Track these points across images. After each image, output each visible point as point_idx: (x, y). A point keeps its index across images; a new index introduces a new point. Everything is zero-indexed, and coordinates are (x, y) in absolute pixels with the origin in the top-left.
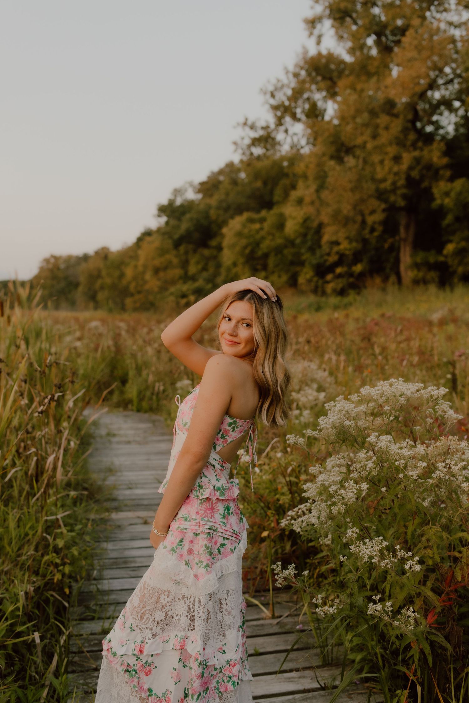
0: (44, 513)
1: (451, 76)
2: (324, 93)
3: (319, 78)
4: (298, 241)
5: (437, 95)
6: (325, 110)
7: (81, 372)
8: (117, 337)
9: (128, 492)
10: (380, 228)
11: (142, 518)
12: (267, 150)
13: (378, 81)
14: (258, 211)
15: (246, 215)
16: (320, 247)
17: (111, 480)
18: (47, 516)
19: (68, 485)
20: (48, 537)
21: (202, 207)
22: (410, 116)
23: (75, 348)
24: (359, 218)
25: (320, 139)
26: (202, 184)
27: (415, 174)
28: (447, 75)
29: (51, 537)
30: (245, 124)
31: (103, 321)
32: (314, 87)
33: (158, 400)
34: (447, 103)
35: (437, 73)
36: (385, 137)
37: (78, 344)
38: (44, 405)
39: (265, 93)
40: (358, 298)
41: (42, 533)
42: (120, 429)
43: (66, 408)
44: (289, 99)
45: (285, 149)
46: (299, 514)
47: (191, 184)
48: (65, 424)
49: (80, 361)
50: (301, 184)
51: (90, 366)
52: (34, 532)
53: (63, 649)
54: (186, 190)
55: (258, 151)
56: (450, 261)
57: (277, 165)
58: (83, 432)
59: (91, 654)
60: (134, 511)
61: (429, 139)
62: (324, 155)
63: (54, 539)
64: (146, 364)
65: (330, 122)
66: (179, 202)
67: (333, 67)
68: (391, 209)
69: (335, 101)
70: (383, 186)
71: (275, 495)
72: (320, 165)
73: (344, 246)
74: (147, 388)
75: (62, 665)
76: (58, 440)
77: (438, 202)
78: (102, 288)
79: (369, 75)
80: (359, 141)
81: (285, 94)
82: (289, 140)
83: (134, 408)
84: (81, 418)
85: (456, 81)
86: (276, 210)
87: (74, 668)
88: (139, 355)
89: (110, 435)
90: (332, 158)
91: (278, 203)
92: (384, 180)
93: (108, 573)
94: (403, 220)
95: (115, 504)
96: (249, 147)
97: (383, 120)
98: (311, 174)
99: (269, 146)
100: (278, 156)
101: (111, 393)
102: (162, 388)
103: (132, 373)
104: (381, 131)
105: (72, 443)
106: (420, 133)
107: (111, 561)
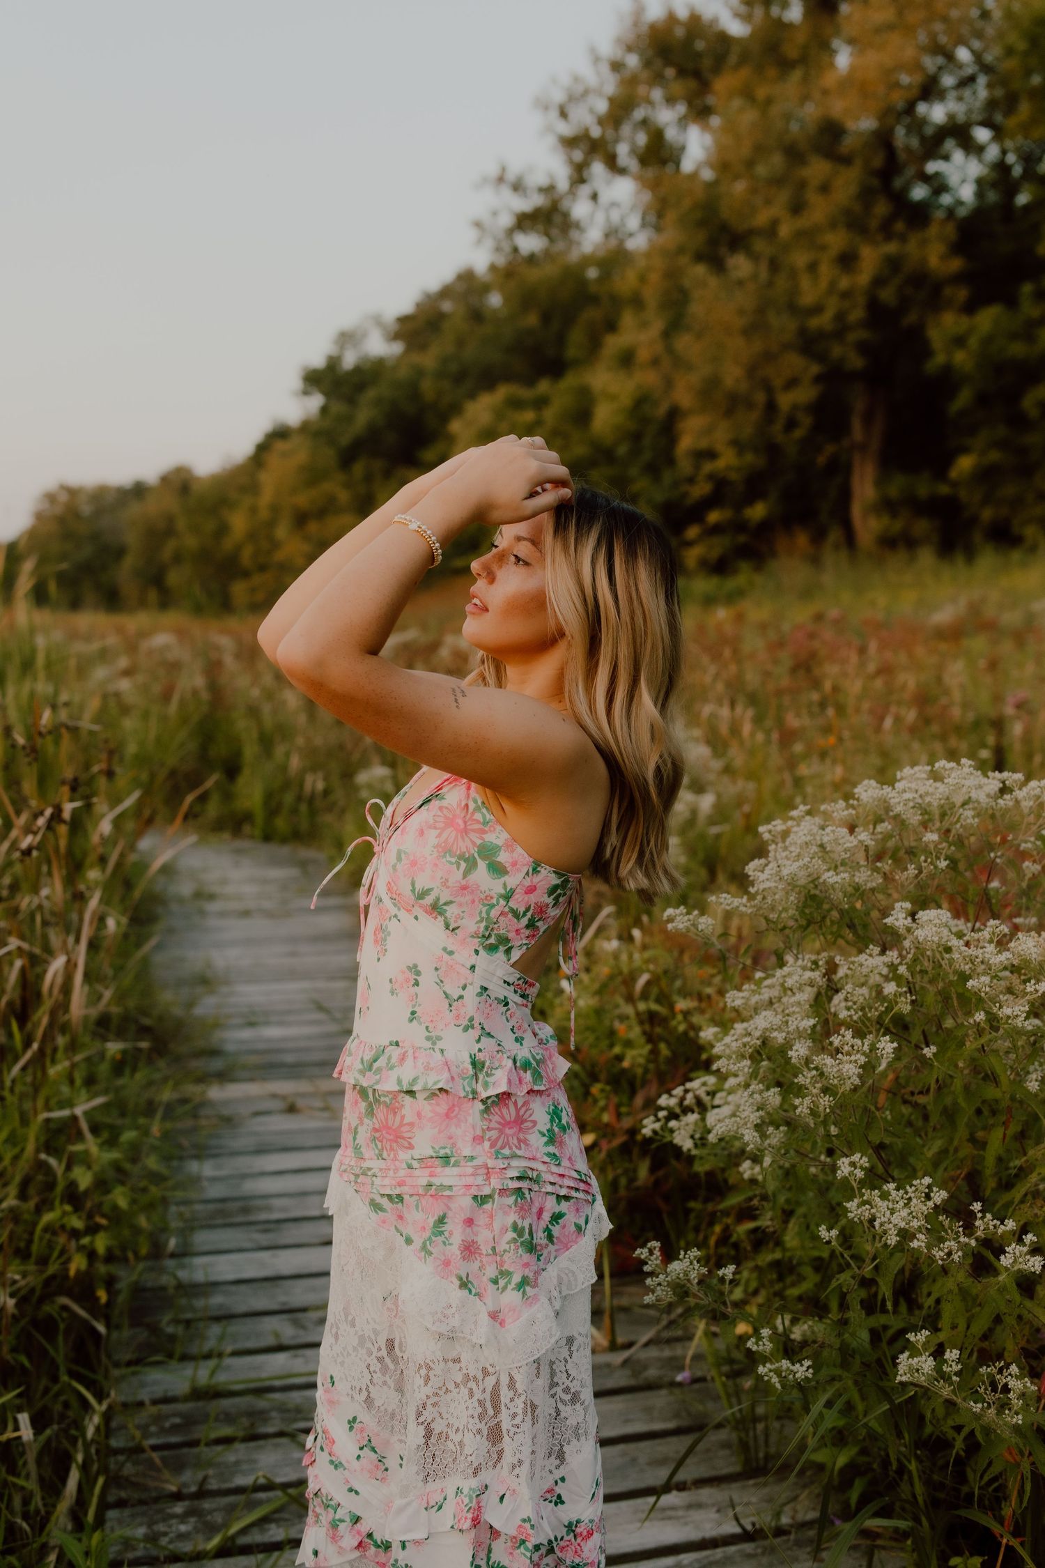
0: (40, 1103)
1: (970, 71)
2: (681, 109)
3: (670, 72)
4: (622, 450)
5: (937, 113)
6: (683, 148)
7: (131, 749)
8: (213, 669)
9: (246, 1034)
10: (806, 421)
11: (284, 1098)
12: (551, 240)
13: (806, 80)
14: (530, 382)
15: (503, 392)
16: (671, 461)
17: (207, 1006)
18: (49, 1110)
19: (103, 1026)
20: (53, 1161)
21: (403, 373)
22: (878, 161)
23: (117, 695)
24: (760, 398)
25: (671, 216)
26: (403, 320)
27: (888, 295)
28: (960, 66)
29: (60, 1161)
30: (501, 179)
31: (181, 633)
32: (657, 94)
33: (313, 812)
34: (958, 132)
35: (940, 60)
36: (819, 210)
37: (124, 685)
38: (35, 833)
39: (546, 108)
40: (759, 579)
41: (38, 1151)
42: (224, 881)
43: (95, 839)
44: (601, 122)
45: (591, 239)
46: (687, 1102)
47: (378, 321)
48: (93, 874)
49: (129, 724)
50: (628, 319)
51: (152, 734)
52: (16, 1150)
53: (93, 1450)
54: (365, 335)
55: (530, 243)
56: (963, 494)
57: (573, 275)
58: (137, 894)
59: (166, 1453)
60: (264, 1079)
61: (918, 215)
62: (681, 250)
63: (69, 1168)
64: (284, 731)
65: (694, 176)
66: (349, 361)
67: (700, 45)
68: (833, 378)
69: (706, 127)
70: (815, 323)
71: (612, 1046)
72: (672, 274)
73: (727, 461)
74: (286, 785)
75: (92, 1494)
76: (74, 917)
77: (940, 359)
78: (178, 559)
79: (785, 65)
80: (762, 218)
81: (591, 111)
82: (600, 218)
83: (257, 832)
84: (133, 858)
85: (982, 80)
86: (570, 381)
87: (123, 1494)
88: (266, 709)
89: (202, 895)
90: (699, 257)
91: (577, 363)
92: (818, 309)
93: (202, 1239)
94: (859, 404)
95: (217, 1064)
96: (510, 232)
97: (817, 169)
98: (651, 296)
99: (555, 232)
100: (574, 256)
101: (203, 798)
102: (320, 786)
103: (250, 751)
104: (812, 197)
105: (111, 923)
106: (900, 200)
107: (211, 1207)
